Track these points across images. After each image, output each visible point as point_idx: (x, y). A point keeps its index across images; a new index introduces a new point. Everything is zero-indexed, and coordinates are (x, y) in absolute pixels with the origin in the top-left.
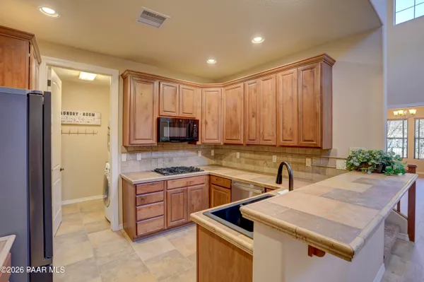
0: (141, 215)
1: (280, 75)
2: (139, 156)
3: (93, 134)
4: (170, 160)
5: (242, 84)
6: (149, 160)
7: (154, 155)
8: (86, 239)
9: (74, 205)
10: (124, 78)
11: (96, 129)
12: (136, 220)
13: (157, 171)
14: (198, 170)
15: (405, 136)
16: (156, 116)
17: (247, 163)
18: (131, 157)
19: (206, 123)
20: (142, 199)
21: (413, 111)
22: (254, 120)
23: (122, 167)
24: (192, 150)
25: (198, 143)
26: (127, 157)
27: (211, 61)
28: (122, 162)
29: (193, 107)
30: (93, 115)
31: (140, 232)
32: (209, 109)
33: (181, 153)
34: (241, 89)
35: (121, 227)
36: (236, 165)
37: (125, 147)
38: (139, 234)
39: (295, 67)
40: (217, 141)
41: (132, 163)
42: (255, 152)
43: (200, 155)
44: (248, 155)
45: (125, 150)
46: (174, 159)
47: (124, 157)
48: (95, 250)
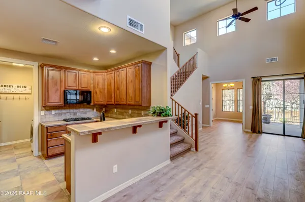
0: (50, 144)
1: (128, 68)
2: (53, 112)
3: (26, 99)
4: (75, 114)
5: (113, 72)
6: (60, 114)
7: (64, 111)
8: (15, 161)
9: (10, 146)
10: (41, 67)
11: (27, 96)
12: (47, 147)
13: (65, 120)
14: (90, 119)
15: (233, 99)
16: (63, 89)
17: (119, 114)
18: (47, 112)
19: (96, 93)
20: (51, 135)
21: (232, 85)
22: (118, 91)
23: (41, 118)
24: (89, 108)
25: (92, 104)
26: (45, 112)
27: (96, 59)
28: (41, 116)
29: (88, 83)
30: (25, 87)
31: (50, 154)
32: (98, 85)
33: (81, 110)
34: (113, 74)
35: (40, 153)
36: (115, 116)
37: (44, 107)
38: (49, 155)
39: (133, 65)
40: (103, 103)
41: (49, 116)
42: (122, 108)
43: (95, 110)
44: (120, 110)
45: (43, 108)
46: (78, 114)
47: (43, 113)
48: (19, 166)
